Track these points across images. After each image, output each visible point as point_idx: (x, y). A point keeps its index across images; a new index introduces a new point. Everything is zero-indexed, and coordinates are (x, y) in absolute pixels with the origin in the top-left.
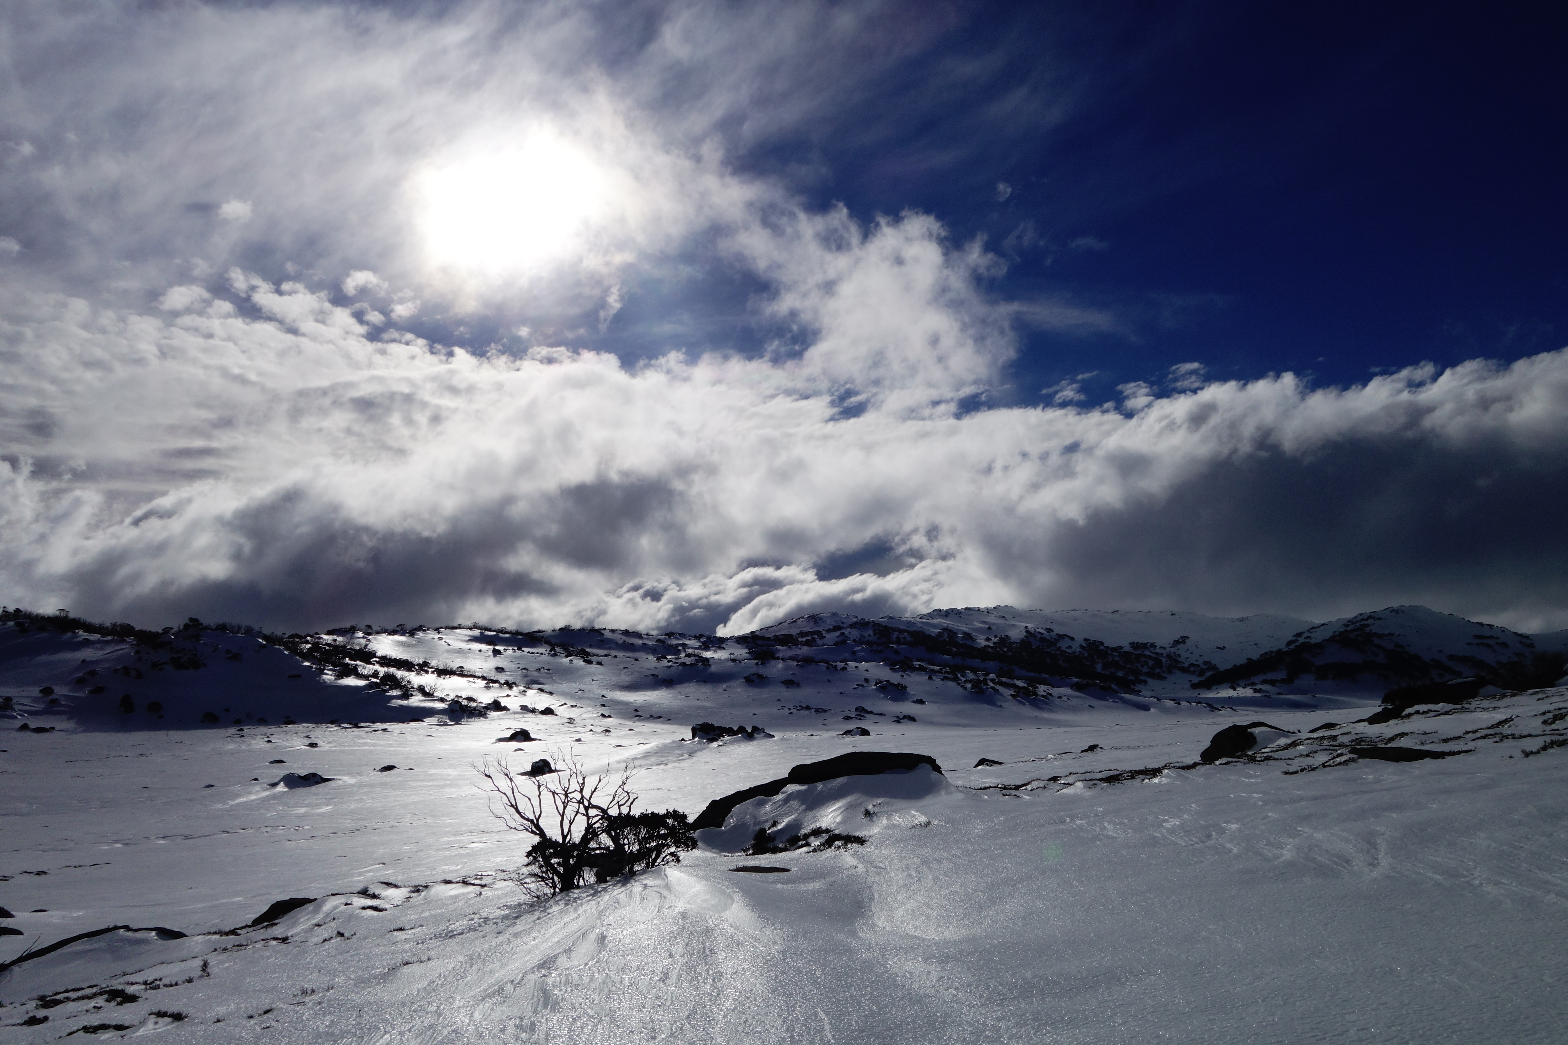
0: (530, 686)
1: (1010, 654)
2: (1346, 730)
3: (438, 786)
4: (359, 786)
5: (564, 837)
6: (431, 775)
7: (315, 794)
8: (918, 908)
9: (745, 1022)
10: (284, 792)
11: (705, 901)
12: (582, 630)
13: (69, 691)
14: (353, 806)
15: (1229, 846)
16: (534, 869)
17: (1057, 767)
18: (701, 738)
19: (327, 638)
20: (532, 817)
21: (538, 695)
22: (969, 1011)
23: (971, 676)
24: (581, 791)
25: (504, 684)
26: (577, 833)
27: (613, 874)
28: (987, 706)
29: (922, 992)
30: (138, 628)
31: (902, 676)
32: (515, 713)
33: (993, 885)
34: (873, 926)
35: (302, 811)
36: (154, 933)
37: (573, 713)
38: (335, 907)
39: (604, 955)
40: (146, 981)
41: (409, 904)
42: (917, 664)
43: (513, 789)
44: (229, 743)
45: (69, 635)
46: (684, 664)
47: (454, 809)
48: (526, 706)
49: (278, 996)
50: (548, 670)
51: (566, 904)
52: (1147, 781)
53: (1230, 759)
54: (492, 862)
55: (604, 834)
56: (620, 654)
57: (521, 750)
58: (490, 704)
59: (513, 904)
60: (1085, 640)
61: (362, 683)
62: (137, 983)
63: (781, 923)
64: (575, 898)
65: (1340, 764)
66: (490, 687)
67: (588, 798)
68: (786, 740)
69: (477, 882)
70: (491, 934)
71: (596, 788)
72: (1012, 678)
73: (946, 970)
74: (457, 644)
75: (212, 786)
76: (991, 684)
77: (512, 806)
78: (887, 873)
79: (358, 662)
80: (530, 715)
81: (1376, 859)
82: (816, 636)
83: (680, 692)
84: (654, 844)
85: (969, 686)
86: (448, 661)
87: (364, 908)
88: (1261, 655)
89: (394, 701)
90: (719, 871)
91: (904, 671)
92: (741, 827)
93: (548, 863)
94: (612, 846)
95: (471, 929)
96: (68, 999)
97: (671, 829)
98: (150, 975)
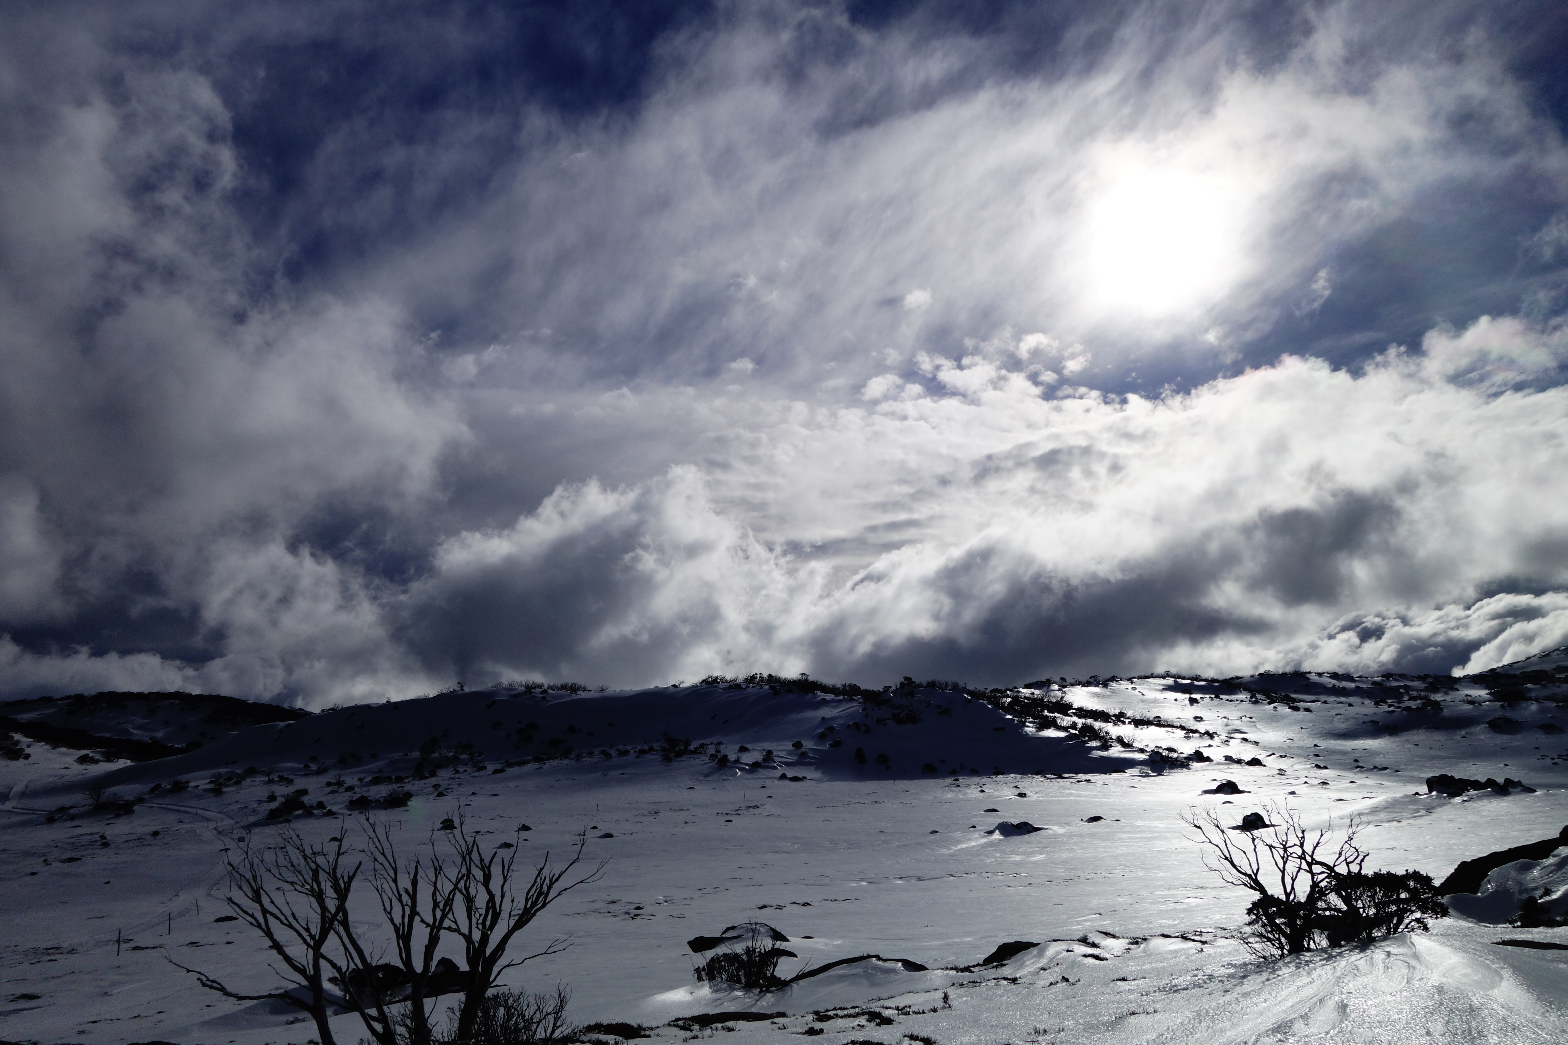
0: (1232, 735)
3: (1146, 838)
4: (1070, 836)
5: (1288, 895)
6: (1138, 827)
7: (1028, 843)
10: (1000, 840)
11: (1465, 975)
12: (1284, 675)
13: (814, 745)
14: (1065, 856)
16: (1258, 927)
18: (1440, 792)
19: (1026, 692)
20: (1249, 872)
21: (1242, 744)
24: (1302, 845)
25: (1205, 733)
26: (1302, 890)
27: (1349, 940)
32: (1219, 764)
35: (1018, 858)
36: (900, 964)
37: (1283, 764)
38: (1058, 953)
39: (1347, 1025)
40: (898, 1007)
41: (1128, 956)
43: (1225, 842)
44: (947, 792)
45: (811, 695)
46: (1408, 708)
47: (1165, 862)
48: (1231, 757)
49: (1014, 1034)
50: (1251, 718)
51: (1298, 967)
54: (1211, 919)
55: (1333, 894)
56: (1332, 699)
57: (1229, 802)
58: (1191, 755)
59: (1238, 963)
61: (1062, 735)
62: (890, 1008)
64: (1307, 961)
66: (1190, 737)
67: (1310, 854)
69: (1197, 938)
70: (1217, 992)
71: (1318, 843)
74: (1151, 694)
75: (937, 832)
77: (1226, 858)
79: (1056, 714)
80: (1236, 766)
83: (1407, 741)
84: (1394, 908)
86: (1144, 711)
87: (1085, 956)
89: (1094, 752)
90: (1481, 943)
92: (1501, 894)
93: (1272, 923)
94: (1344, 908)
95: (1196, 985)
96: (837, 1016)
97: (1414, 893)
98: (902, 1002)
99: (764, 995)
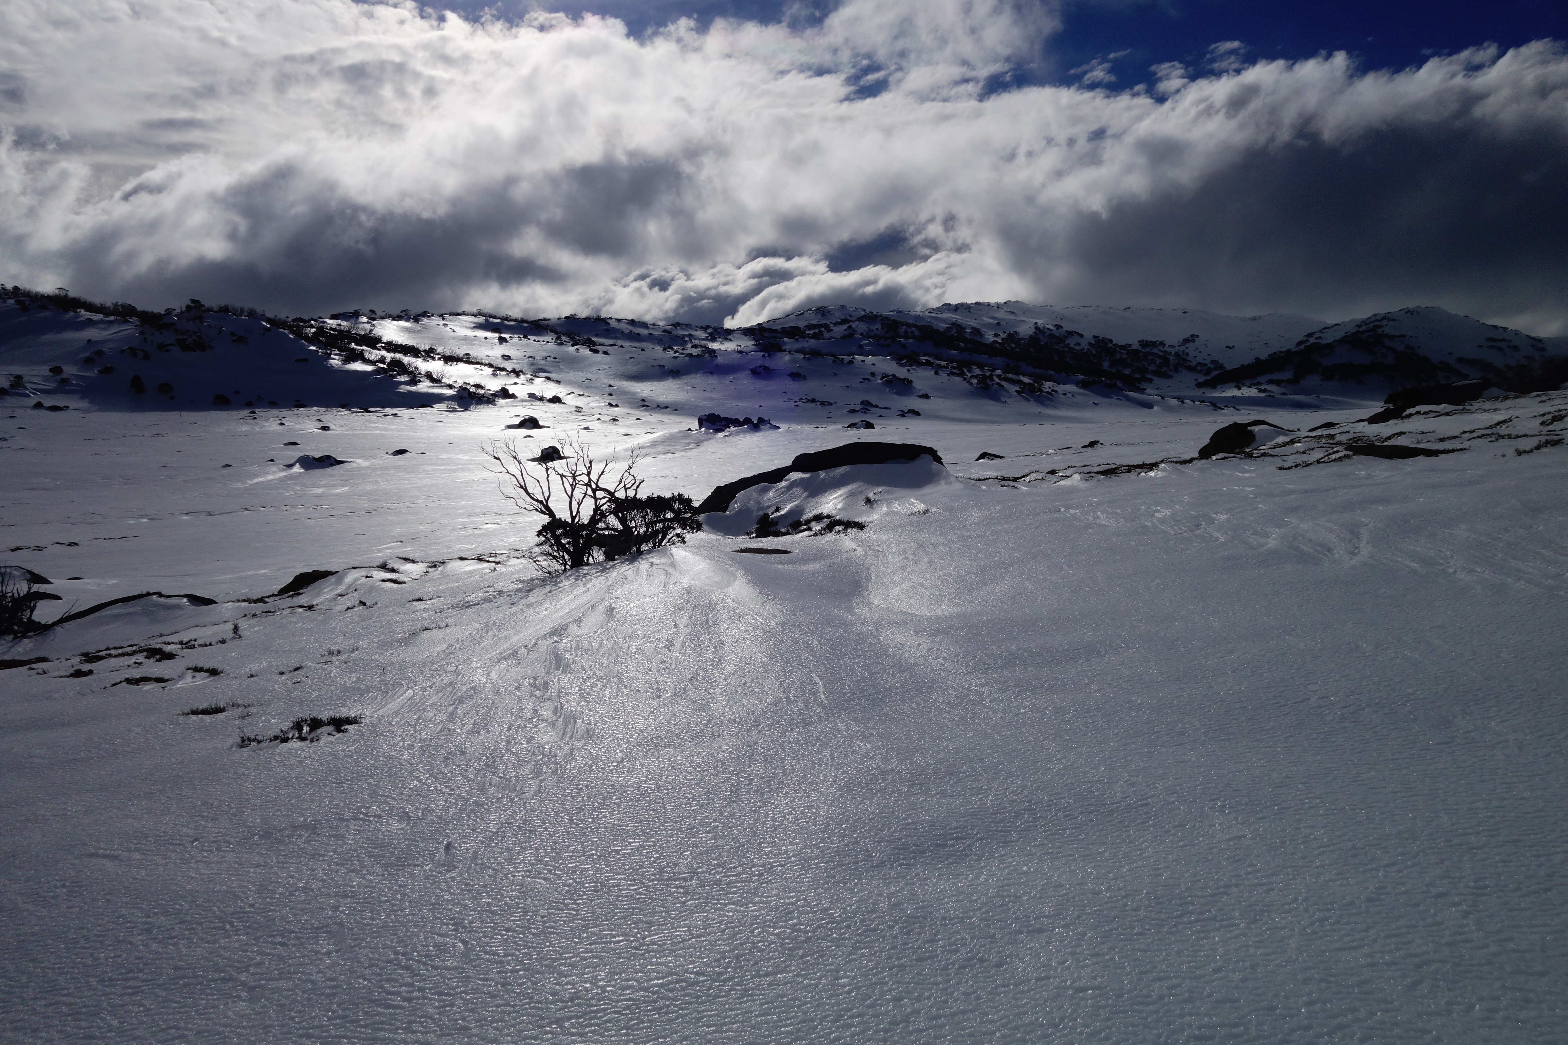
0: (537, 374)
1: (1017, 350)
2: (1345, 429)
3: (450, 470)
4: (374, 468)
5: (573, 518)
6: (443, 459)
7: (331, 476)
8: (913, 588)
9: (744, 684)
10: (301, 473)
11: (708, 578)
12: (587, 319)
13: (78, 371)
14: (368, 487)
15: (1216, 534)
16: (545, 547)
17: (1057, 461)
18: (708, 428)
19: (331, 323)
20: (541, 498)
21: (545, 383)
22: (955, 678)
23: (977, 371)
24: (589, 474)
25: (512, 371)
26: (586, 513)
27: (622, 553)
28: (992, 402)
29: (912, 661)
30: (140, 308)
31: (909, 370)
32: (523, 401)
33: (985, 568)
34: (870, 603)
35: (319, 491)
36: (185, 600)
37: (581, 402)
38: (357, 580)
39: (612, 624)
40: (182, 642)
41: (426, 578)
42: (923, 359)
43: (522, 472)
44: (242, 425)
45: (72, 314)
46: (690, 355)
47: (466, 492)
48: (534, 394)
49: (307, 656)
50: (555, 358)
51: (576, 579)
52: (1143, 474)
53: (1227, 455)
54: (506, 542)
55: (612, 516)
56: (627, 344)
57: (530, 436)
58: (497, 391)
59: (526, 578)
60: (1095, 337)
61: (369, 368)
62: (173, 643)
63: (781, 599)
64: (585, 574)
65: (1335, 460)
66: (497, 375)
67: (595, 482)
68: (791, 431)
69: (491, 559)
70: (505, 605)
71: (603, 472)
72: (1018, 374)
73: (935, 642)
74: (462, 332)
75: (230, 465)
76: (996, 380)
77: (521, 487)
78: (885, 556)
79: (364, 348)
80: (538, 403)
81: (1357, 548)
82: (823, 329)
83: (686, 383)
84: (660, 526)
85: (975, 381)
86: (454, 348)
87: (384, 581)
88: (1270, 355)
89: (402, 386)
90: (723, 551)
91: (911, 365)
92: (744, 512)
93: (558, 543)
94: (619, 527)
95: (487, 600)
96: (110, 656)
97: (678, 513)
98: (186, 637)
99: (20, 641)
